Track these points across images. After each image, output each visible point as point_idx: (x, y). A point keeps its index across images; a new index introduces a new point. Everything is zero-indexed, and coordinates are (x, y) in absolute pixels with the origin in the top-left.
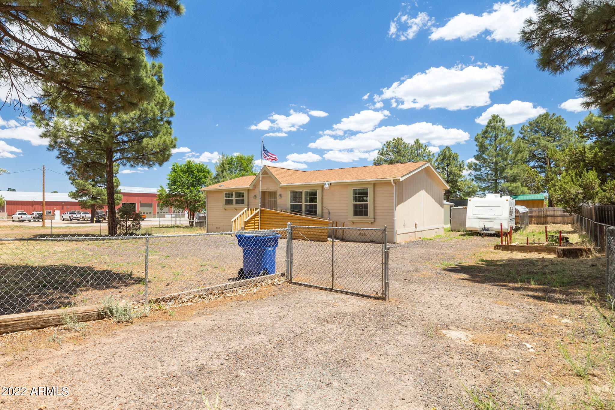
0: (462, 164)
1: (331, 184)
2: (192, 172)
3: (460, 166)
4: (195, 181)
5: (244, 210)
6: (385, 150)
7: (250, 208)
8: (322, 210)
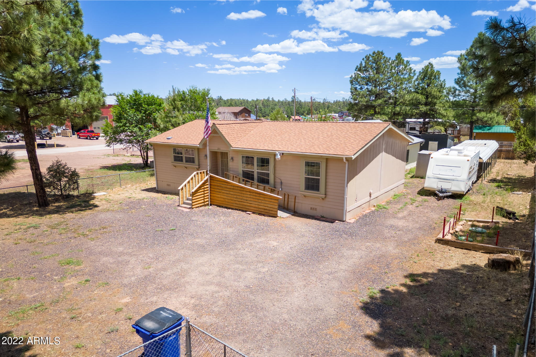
0: (443, 84)
1: (283, 154)
2: (140, 105)
3: (441, 86)
4: (144, 116)
5: (193, 175)
6: (364, 65)
7: (199, 172)
8: (275, 179)
